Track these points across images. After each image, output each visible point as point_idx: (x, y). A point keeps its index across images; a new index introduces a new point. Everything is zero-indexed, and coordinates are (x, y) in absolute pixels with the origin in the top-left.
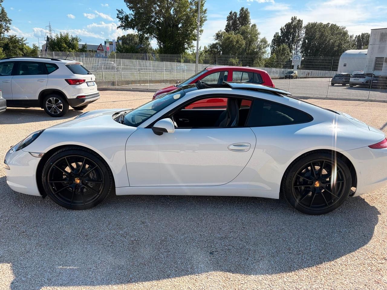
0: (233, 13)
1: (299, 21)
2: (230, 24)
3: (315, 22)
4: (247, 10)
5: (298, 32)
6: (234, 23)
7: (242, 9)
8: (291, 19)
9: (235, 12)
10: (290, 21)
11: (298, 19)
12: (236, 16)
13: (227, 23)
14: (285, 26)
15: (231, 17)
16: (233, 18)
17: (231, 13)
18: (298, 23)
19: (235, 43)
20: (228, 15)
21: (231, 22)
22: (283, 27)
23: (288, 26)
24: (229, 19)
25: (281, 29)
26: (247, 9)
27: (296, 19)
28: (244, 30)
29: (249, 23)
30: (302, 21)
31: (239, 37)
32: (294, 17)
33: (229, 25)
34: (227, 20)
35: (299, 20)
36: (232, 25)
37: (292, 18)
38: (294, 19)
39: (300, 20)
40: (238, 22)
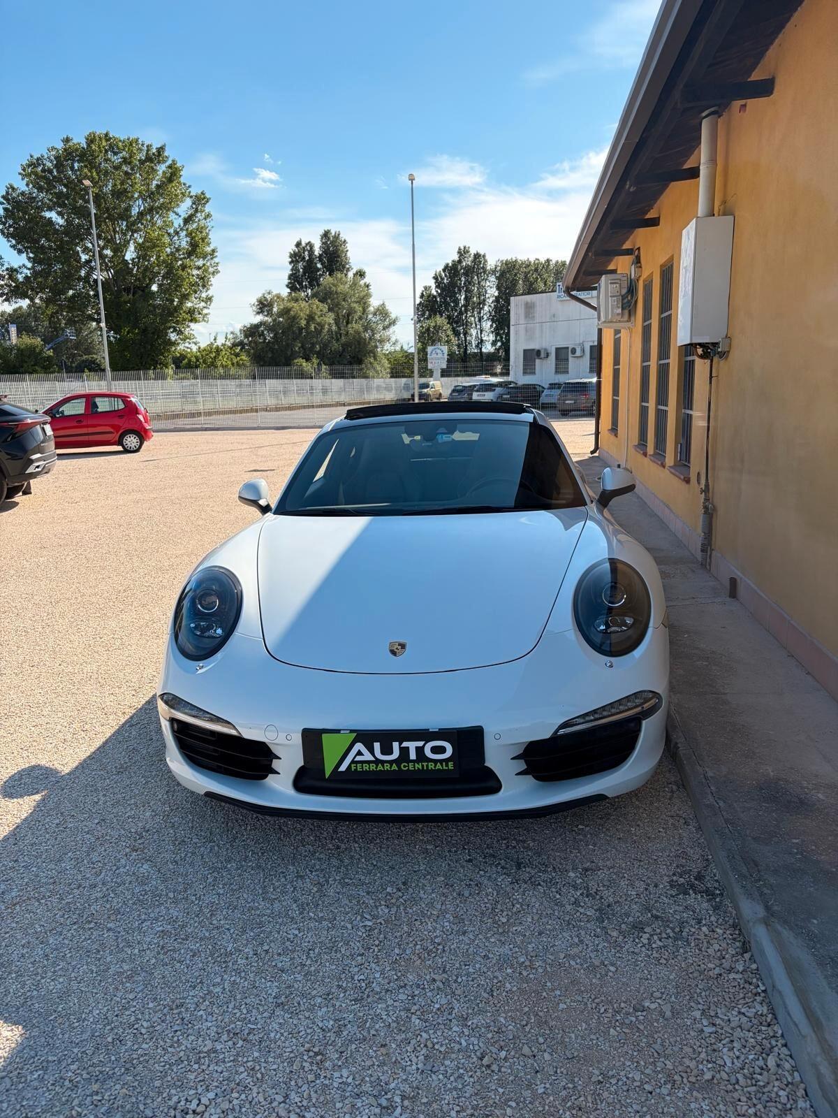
0: (303, 244)
1: (477, 256)
2: (299, 271)
3: (514, 259)
4: (337, 237)
5: (479, 283)
6: (310, 269)
7: (326, 234)
8: (458, 252)
9: (309, 242)
10: (456, 258)
11: (473, 251)
12: (311, 252)
13: (292, 270)
14: (444, 270)
15: (300, 255)
16: (304, 258)
17: (298, 244)
18: (474, 261)
19: (303, 323)
20: (292, 248)
21: (300, 265)
22: (438, 271)
23: (452, 270)
24: (295, 257)
25: (435, 278)
26: (339, 235)
27: (468, 252)
28: (330, 288)
29: (347, 266)
30: (484, 256)
31: (315, 307)
32: (462, 248)
33: (296, 273)
34: (290, 263)
35: (477, 253)
36: (304, 273)
37: (460, 249)
38: (464, 253)
39: (480, 256)
40: (319, 266)
